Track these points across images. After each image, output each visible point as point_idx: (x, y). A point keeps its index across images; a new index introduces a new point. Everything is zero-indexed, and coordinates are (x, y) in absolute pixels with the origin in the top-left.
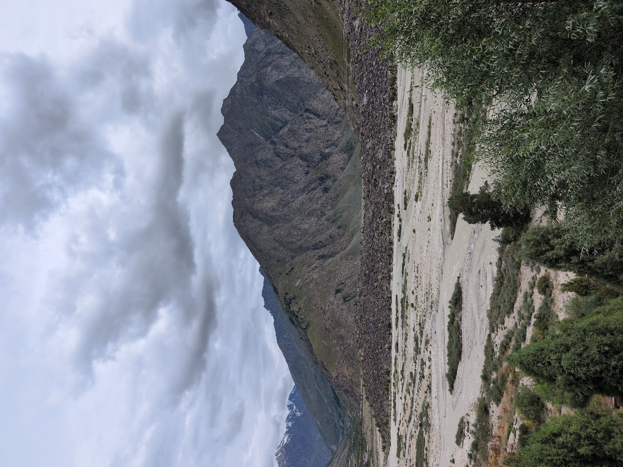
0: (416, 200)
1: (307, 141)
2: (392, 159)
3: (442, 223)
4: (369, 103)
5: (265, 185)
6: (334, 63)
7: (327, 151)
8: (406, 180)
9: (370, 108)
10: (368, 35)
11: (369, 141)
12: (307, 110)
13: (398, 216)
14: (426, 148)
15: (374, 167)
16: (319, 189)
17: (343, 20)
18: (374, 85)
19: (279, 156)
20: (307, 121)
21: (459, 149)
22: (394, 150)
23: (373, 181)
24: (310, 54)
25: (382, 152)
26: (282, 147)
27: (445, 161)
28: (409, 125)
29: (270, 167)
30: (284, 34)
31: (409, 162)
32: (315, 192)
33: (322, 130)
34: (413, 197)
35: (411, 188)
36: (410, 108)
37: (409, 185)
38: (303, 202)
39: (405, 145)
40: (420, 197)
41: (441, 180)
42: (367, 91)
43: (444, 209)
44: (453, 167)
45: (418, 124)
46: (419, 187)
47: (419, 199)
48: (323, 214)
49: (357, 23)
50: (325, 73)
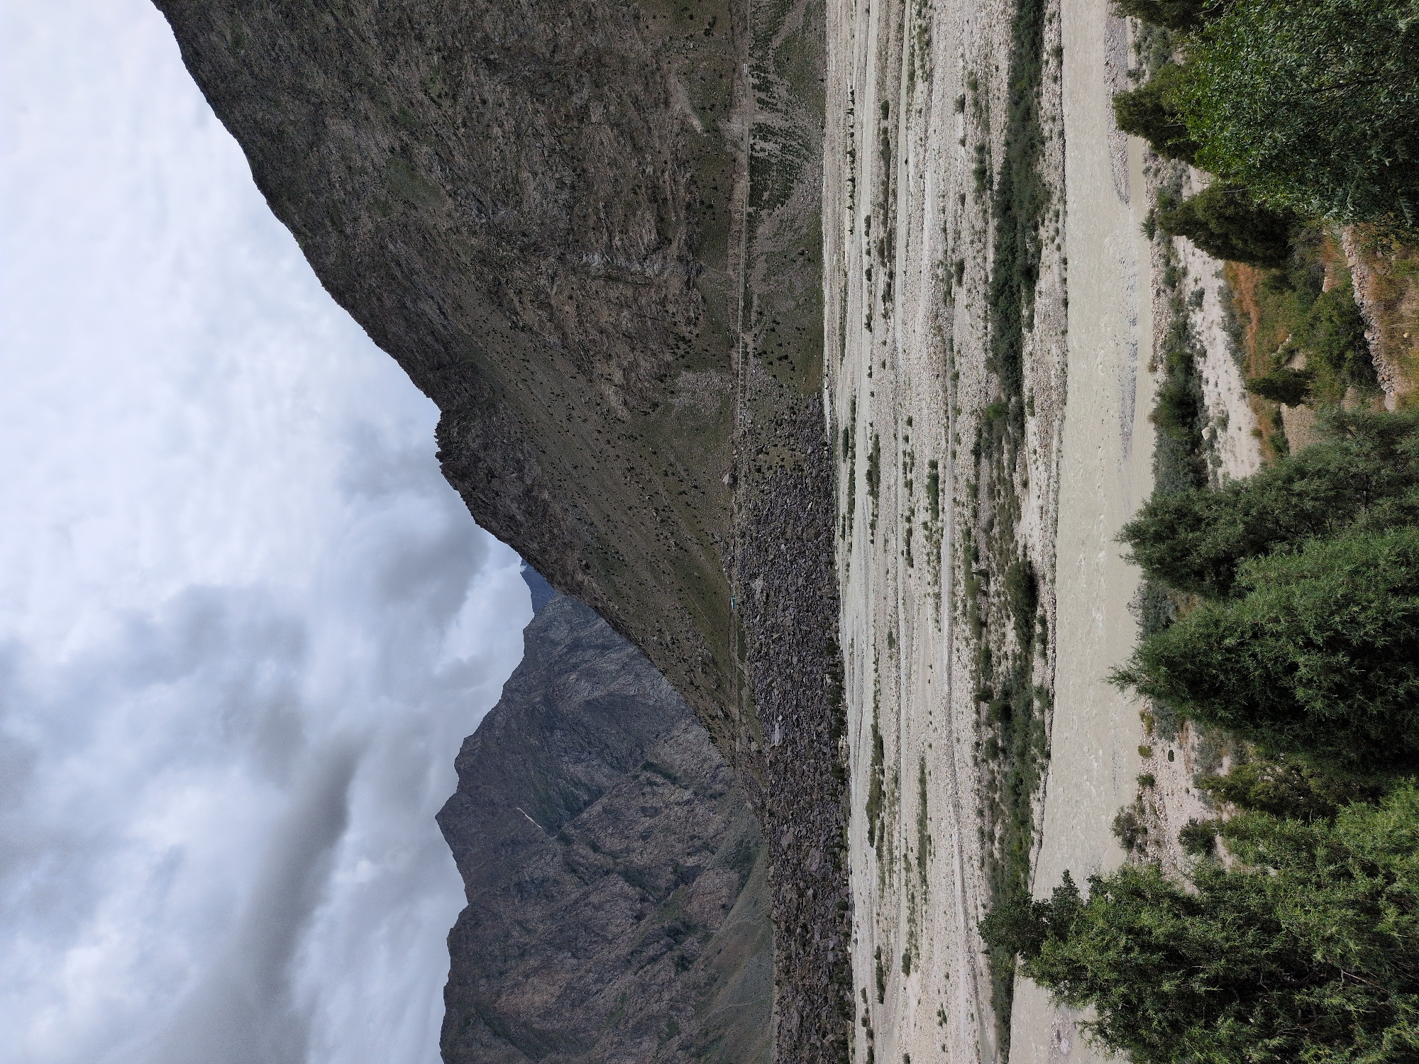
0: (907, 970)
1: (645, 837)
2: (843, 872)
3: (976, 1025)
4: (785, 743)
5: (533, 946)
6: (709, 664)
7: (690, 862)
8: (878, 921)
9: (789, 753)
10: (781, 606)
11: (788, 828)
12: (648, 766)
13: (865, 1022)
14: (920, 832)
15: (801, 895)
16: (666, 960)
17: (730, 577)
18: (797, 705)
19: (574, 871)
20: (647, 789)
21: (994, 823)
22: (847, 850)
23: (799, 930)
24: (661, 644)
25: (818, 857)
26: (584, 850)
27: (966, 859)
28: (877, 784)
29: (550, 898)
30: (611, 604)
31: (884, 873)
32: (657, 968)
33: (680, 811)
34: (898, 963)
35: (892, 941)
36: (875, 746)
37: (887, 932)
38: (624, 994)
39: (871, 833)
40: (914, 960)
41: (961, 909)
42: (780, 718)
43: (976, 983)
44: (986, 869)
45: (896, 780)
46: (911, 935)
47: (912, 967)
48: (674, 1030)
49: (758, 584)
50: (692, 683)
